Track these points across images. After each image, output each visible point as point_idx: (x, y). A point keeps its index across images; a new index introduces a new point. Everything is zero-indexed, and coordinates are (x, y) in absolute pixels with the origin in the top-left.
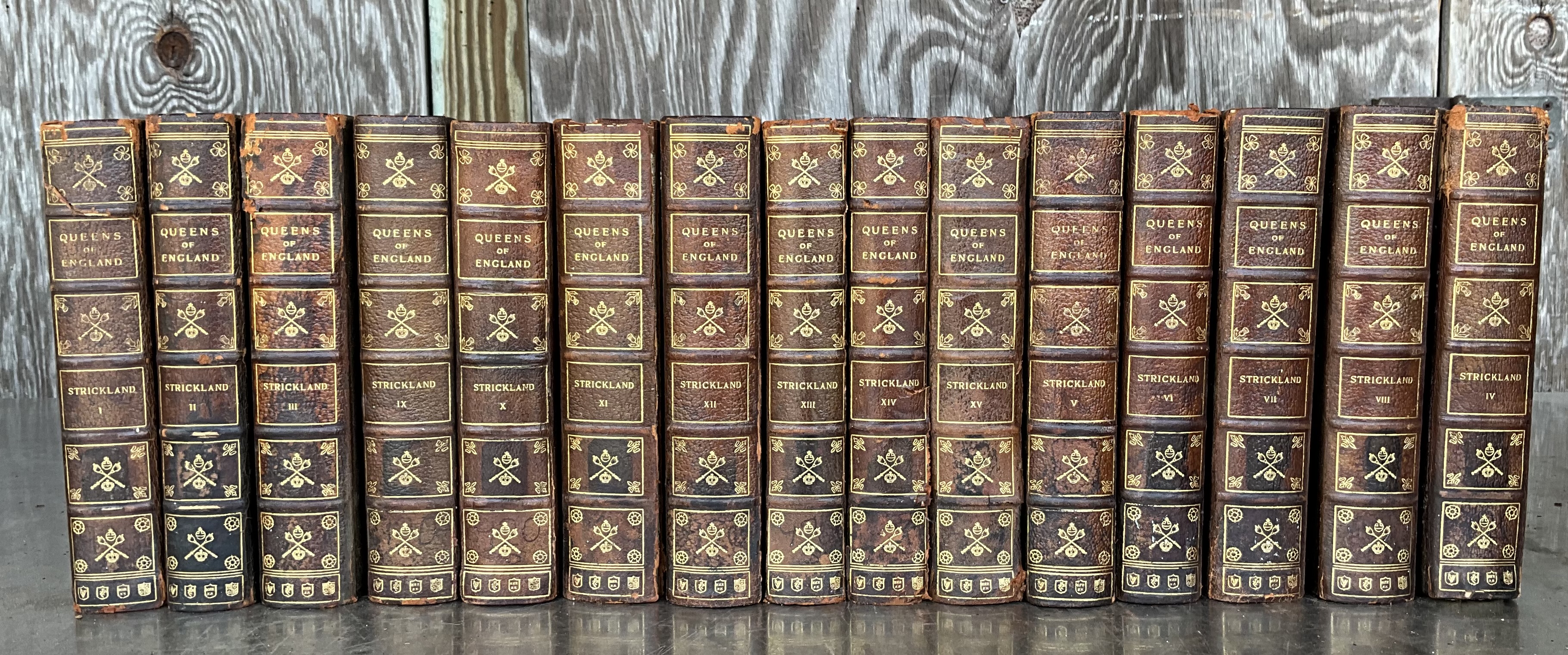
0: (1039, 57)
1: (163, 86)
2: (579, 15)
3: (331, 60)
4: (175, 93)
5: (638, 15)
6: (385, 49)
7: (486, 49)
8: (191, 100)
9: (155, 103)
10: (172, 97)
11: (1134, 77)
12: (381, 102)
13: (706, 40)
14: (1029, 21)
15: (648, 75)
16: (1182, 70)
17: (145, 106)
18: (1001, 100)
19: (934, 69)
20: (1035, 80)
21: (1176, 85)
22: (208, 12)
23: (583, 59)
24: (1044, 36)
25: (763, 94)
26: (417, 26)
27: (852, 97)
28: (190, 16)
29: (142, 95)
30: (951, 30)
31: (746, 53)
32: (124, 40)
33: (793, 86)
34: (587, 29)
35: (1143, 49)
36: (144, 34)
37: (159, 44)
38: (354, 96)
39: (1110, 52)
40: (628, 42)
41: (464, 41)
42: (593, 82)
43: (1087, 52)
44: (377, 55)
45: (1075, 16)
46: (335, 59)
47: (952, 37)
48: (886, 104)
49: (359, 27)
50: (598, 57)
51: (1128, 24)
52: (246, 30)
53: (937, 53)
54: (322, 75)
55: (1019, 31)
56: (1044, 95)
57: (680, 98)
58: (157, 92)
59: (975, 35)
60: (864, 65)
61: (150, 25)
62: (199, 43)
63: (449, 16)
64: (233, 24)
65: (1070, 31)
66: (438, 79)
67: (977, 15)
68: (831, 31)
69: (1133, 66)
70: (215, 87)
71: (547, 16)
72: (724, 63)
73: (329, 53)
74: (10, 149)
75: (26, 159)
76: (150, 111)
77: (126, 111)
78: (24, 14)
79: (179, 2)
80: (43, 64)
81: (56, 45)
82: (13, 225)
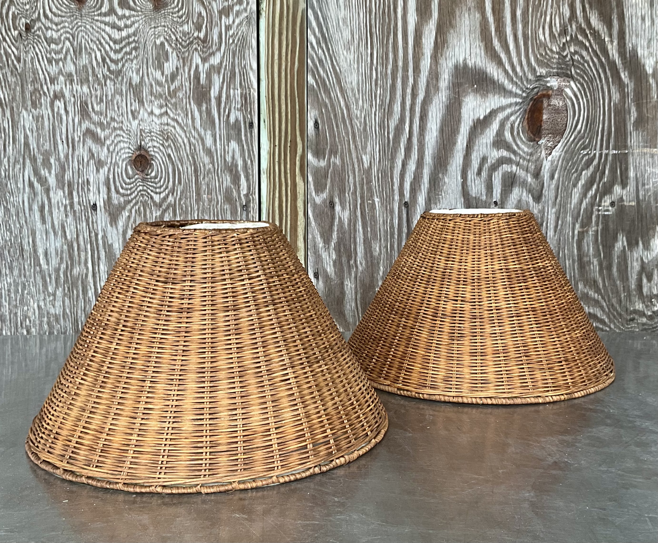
0: (556, 170)
1: (136, 180)
2: (332, 148)
3: (215, 168)
4: (141, 184)
5: (360, 147)
6: (240, 163)
7: (287, 163)
8: (148, 187)
9: (131, 188)
10: (140, 185)
11: (603, 180)
12: (237, 188)
13: (393, 160)
14: (551, 152)
15: (364, 176)
16: (627, 178)
17: (127, 189)
18: (536, 191)
19: (504, 175)
20: (554, 181)
21: (624, 185)
22: (158, 145)
23: (333, 168)
24: (559, 160)
25: (420, 186)
26: (255, 152)
27: (463, 188)
28: (149, 147)
29: (126, 184)
30: (513, 157)
31: (412, 166)
32: (118, 158)
33: (435, 183)
34: (336, 154)
35: (608, 167)
36: (127, 155)
37: (134, 160)
38: (224, 186)
39: (591, 168)
40: (355, 160)
41: (277, 159)
42: (337, 179)
43: (580, 168)
44: (236, 166)
45: (574, 151)
46: (216, 168)
47: (513, 160)
48: (480, 192)
49: (228, 153)
50: (340, 167)
51: (601, 155)
52: (175, 154)
53: (506, 168)
54: (210, 175)
55: (547, 158)
56: (558, 189)
57: (379, 187)
58: (133, 183)
59: (524, 159)
60: (469, 172)
61: (130, 151)
62: (152, 159)
63: (270, 148)
64: (170, 151)
65: (572, 158)
66: (264, 178)
67: (526, 149)
68: (453, 156)
69: (602, 175)
70: (160, 181)
71: (317, 147)
72: (401, 171)
73: (214, 165)
74: (62, 209)
75: (69, 214)
76: (129, 192)
77: (117, 192)
78: (71, 145)
79: (144, 141)
80: (79, 169)
81: (85, 160)
82: (63, 245)
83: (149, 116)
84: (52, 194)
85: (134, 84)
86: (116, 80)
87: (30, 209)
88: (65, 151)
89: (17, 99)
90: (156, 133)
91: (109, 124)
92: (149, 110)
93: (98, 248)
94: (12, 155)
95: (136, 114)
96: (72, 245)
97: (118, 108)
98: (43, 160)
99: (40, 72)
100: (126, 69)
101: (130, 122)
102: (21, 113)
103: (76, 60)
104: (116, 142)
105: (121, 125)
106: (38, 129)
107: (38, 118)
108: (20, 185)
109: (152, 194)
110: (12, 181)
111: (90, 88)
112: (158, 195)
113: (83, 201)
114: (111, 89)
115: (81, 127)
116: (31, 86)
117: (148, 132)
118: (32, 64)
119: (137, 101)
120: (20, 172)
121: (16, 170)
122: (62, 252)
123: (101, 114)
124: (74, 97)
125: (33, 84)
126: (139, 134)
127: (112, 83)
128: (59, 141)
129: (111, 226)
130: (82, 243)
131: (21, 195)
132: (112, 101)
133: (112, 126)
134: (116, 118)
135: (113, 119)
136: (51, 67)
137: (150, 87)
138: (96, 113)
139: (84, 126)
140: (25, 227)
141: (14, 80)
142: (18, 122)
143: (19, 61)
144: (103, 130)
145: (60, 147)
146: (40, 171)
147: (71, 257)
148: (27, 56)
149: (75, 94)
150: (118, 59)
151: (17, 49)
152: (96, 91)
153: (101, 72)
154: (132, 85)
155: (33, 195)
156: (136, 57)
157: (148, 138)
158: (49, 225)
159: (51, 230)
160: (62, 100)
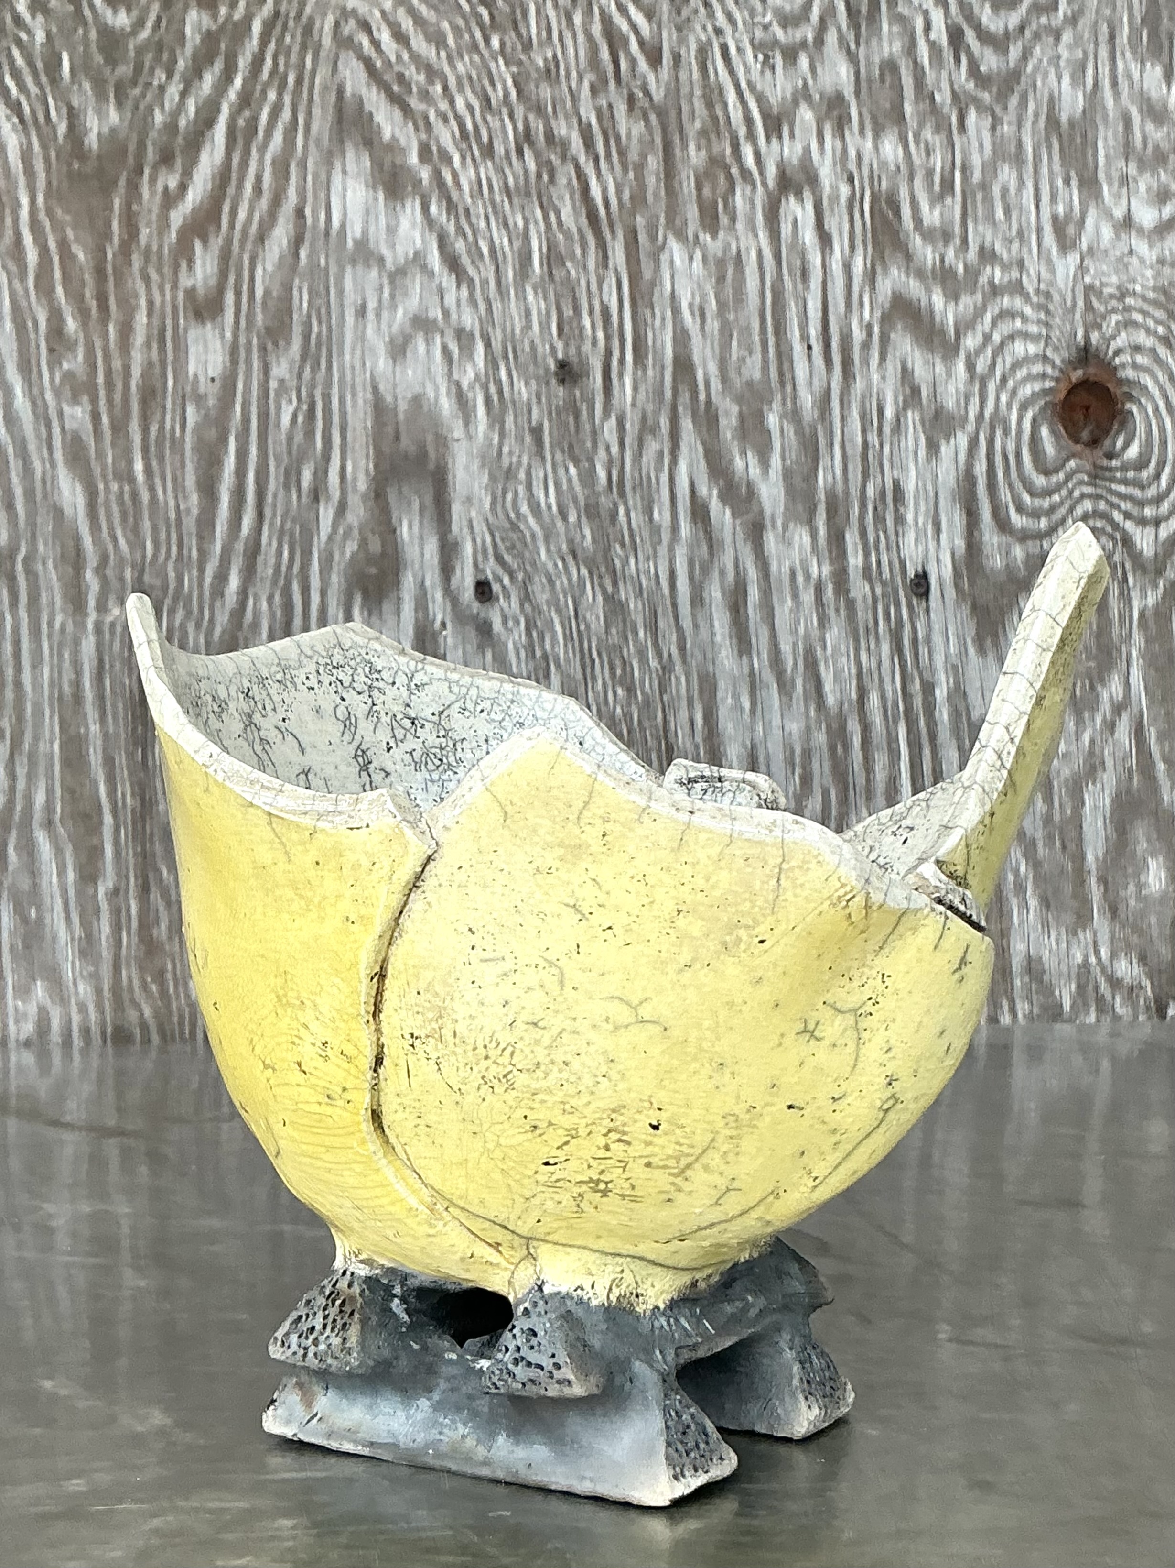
1: (1068, 478)
4: (1088, 490)
8: (1115, 500)
9: (1053, 509)
10: (1083, 496)
17: (1035, 514)
22: (1149, 342)
28: (1117, 352)
29: (1032, 494)
32: (1004, 398)
36: (1037, 386)
37: (1064, 403)
58: (1058, 488)
61: (1049, 370)
62: (1130, 397)
70: (1158, 476)
74: (808, 597)
75: (832, 614)
76: (1043, 523)
77: (1003, 524)
78: (836, 358)
79: (1100, 327)
80: (865, 445)
81: (889, 413)
82: (808, 729)
83: (1118, 237)
84: (771, 542)
85: (1064, 118)
86: (998, 110)
87: (698, 600)
88: (816, 382)
89: (650, 198)
90: (1144, 298)
91: (973, 274)
92: (1119, 213)
93: (933, 737)
94: (633, 405)
95: (1071, 230)
96: (843, 727)
97: (1007, 212)
98: (741, 417)
99: (731, 97)
100: (1036, 69)
101: (1049, 262)
102: (663, 247)
103: (858, 44)
104: (997, 338)
105: (1015, 274)
106: (722, 306)
107: (721, 263)
108: (662, 515)
109: (1129, 525)
110: (631, 503)
111: (906, 147)
112: (1150, 531)
113: (879, 563)
114: (981, 145)
115: (873, 288)
116: (699, 148)
117: (1112, 296)
118: (703, 69)
119: (1074, 183)
120: (659, 469)
121: (645, 459)
122: (807, 754)
123: (946, 236)
124: (851, 179)
125: (703, 142)
126: (1081, 304)
127: (988, 122)
128: (798, 348)
129: (982, 651)
130: (877, 719)
131: (662, 550)
132: (985, 186)
133: (983, 280)
134: (997, 247)
135: (987, 255)
136: (768, 73)
137: (1121, 128)
138: (928, 235)
139: (885, 286)
140: (678, 667)
141: (638, 129)
142: (653, 284)
143: (655, 59)
144: (953, 296)
145: (801, 370)
146: (731, 461)
147: (840, 773)
148: (682, 40)
149: (852, 166)
150: (1007, 32)
151: (650, 14)
152: (928, 154)
153: (945, 85)
154: (1057, 123)
155: (705, 548)
156: (1073, 20)
157: (1115, 318)
158: (761, 661)
159: (769, 677)
160: (807, 194)
